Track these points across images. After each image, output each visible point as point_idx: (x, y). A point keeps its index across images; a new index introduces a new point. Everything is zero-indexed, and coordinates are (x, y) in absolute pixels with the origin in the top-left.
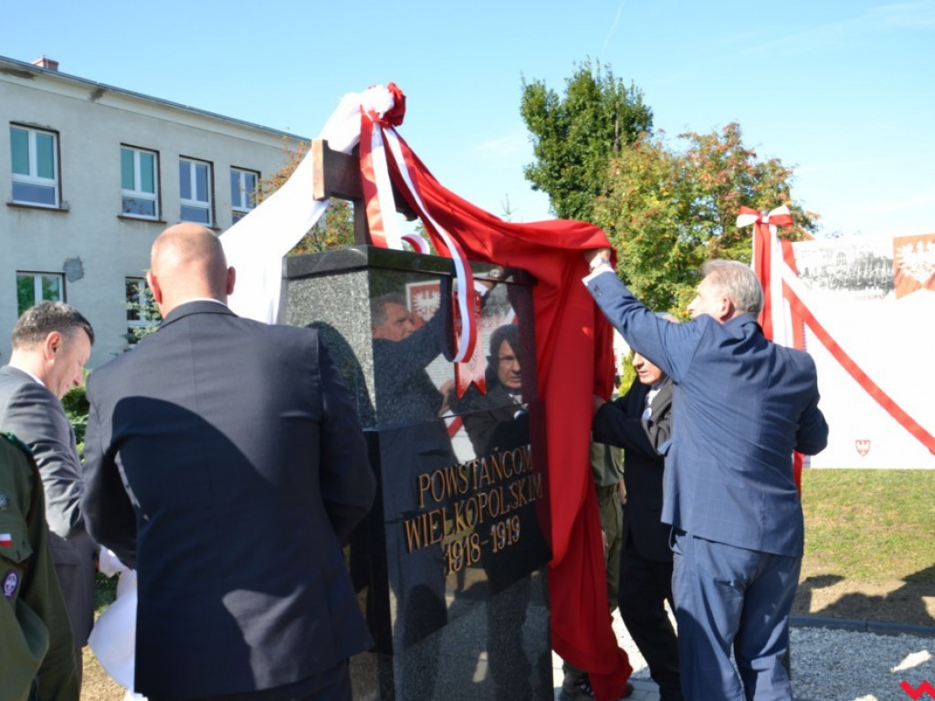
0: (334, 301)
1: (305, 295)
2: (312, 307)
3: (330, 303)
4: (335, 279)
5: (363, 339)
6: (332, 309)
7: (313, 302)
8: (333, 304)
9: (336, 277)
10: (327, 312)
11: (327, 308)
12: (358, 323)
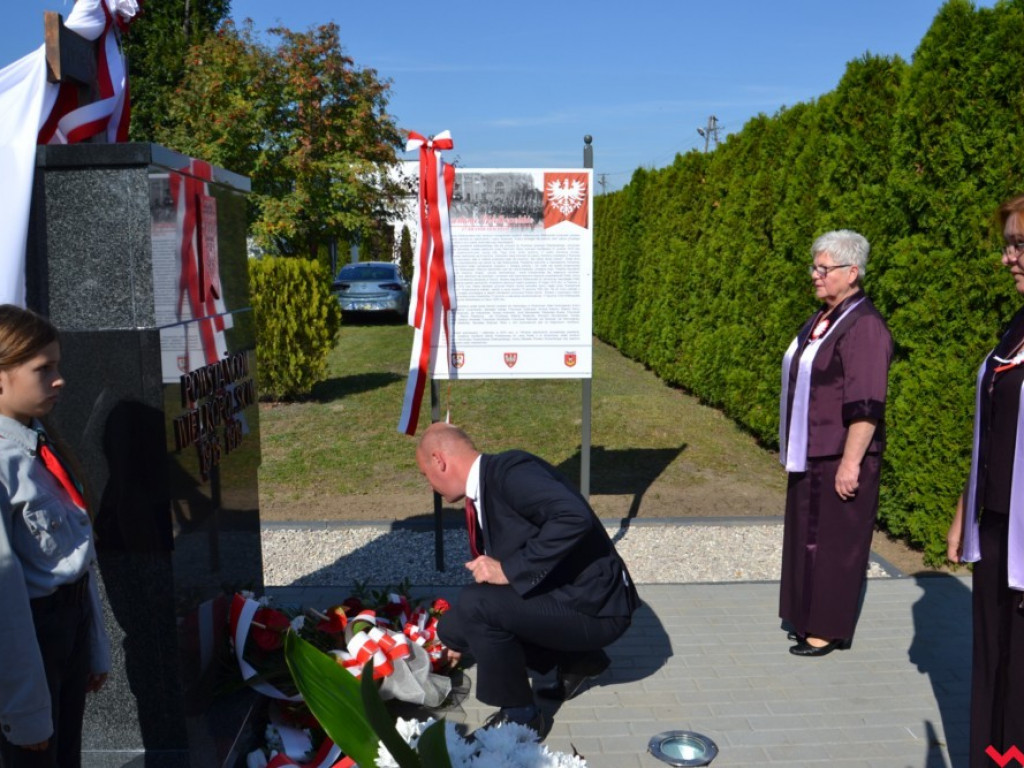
0: (105, 196)
1: (68, 187)
2: (76, 201)
3: (100, 199)
4: (108, 174)
5: (140, 238)
6: (103, 205)
7: (78, 196)
8: (104, 200)
9: (108, 171)
10: (96, 208)
11: (97, 204)
12: (135, 221)
